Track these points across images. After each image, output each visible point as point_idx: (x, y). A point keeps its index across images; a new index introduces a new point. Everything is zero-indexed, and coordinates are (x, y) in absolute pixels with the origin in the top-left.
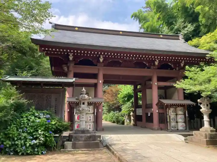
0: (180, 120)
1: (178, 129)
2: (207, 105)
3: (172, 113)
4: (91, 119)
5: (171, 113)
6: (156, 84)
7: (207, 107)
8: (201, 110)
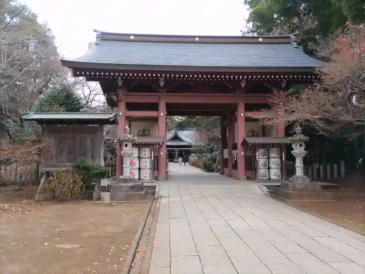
0: (272, 166)
1: (270, 179)
3: (261, 157)
4: (147, 164)
5: (258, 156)
6: (242, 115)
7: (301, 147)
8: (292, 152)
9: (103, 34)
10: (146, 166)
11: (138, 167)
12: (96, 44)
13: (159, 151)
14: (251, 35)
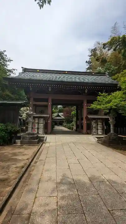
0: (99, 128)
1: (98, 134)
2: (113, 119)
3: (94, 124)
6: (86, 105)
8: (109, 121)
9: (25, 69)
10: (41, 127)
11: (37, 127)
12: (22, 73)
13: (48, 121)
14: (88, 71)
